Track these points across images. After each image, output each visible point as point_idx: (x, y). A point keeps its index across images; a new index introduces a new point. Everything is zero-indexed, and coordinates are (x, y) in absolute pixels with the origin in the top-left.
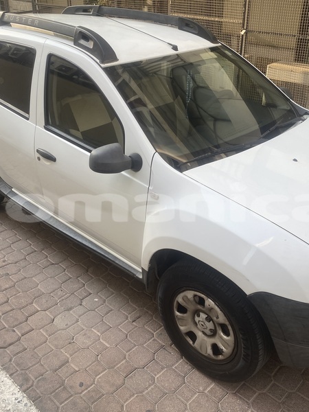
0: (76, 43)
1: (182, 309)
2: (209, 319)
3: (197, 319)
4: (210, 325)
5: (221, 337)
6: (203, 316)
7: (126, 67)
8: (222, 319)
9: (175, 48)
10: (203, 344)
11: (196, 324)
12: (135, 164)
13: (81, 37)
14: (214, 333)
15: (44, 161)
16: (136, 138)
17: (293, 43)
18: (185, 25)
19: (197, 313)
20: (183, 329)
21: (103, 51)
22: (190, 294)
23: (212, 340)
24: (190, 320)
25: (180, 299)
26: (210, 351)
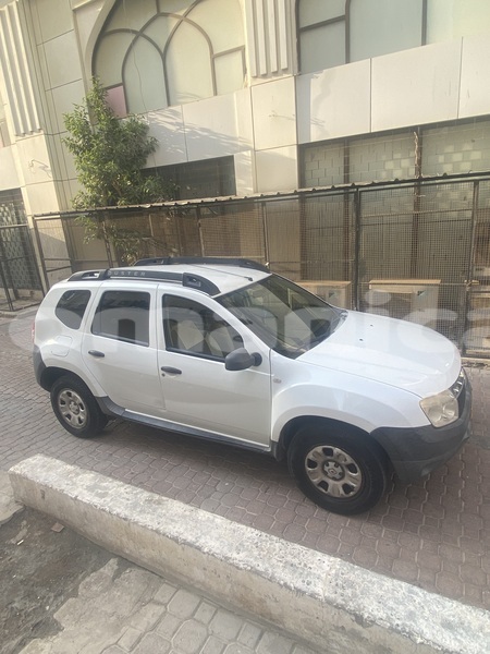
0: (185, 285)
1: (312, 464)
2: (337, 465)
3: (326, 469)
4: (339, 470)
5: (351, 476)
6: (331, 464)
7: (228, 295)
8: (350, 460)
9: (251, 279)
10: (335, 488)
11: (325, 473)
13: (188, 280)
14: (342, 475)
15: (167, 375)
17: (298, 267)
18: (244, 263)
19: (326, 463)
20: (315, 481)
21: (209, 288)
22: (319, 449)
23: (342, 482)
24: (320, 472)
25: (310, 456)
26: (342, 491)
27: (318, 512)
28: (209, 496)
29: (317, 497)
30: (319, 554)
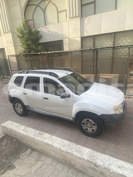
1: (84, 124)
2: (90, 124)
3: (87, 125)
4: (91, 125)
5: (94, 127)
6: (89, 124)
7: (61, 78)
8: (94, 123)
9: (68, 74)
10: (90, 130)
11: (87, 126)
12: (69, 96)
13: (50, 74)
14: (92, 127)
16: (68, 91)
17: (80, 70)
18: (66, 69)
19: (87, 124)
20: (84, 128)
21: (56, 76)
22: (86, 120)
23: (92, 129)
25: (83, 122)
26: (91, 131)
27: (85, 137)
28: (56, 132)
29: (85, 132)
30: (85, 148)
